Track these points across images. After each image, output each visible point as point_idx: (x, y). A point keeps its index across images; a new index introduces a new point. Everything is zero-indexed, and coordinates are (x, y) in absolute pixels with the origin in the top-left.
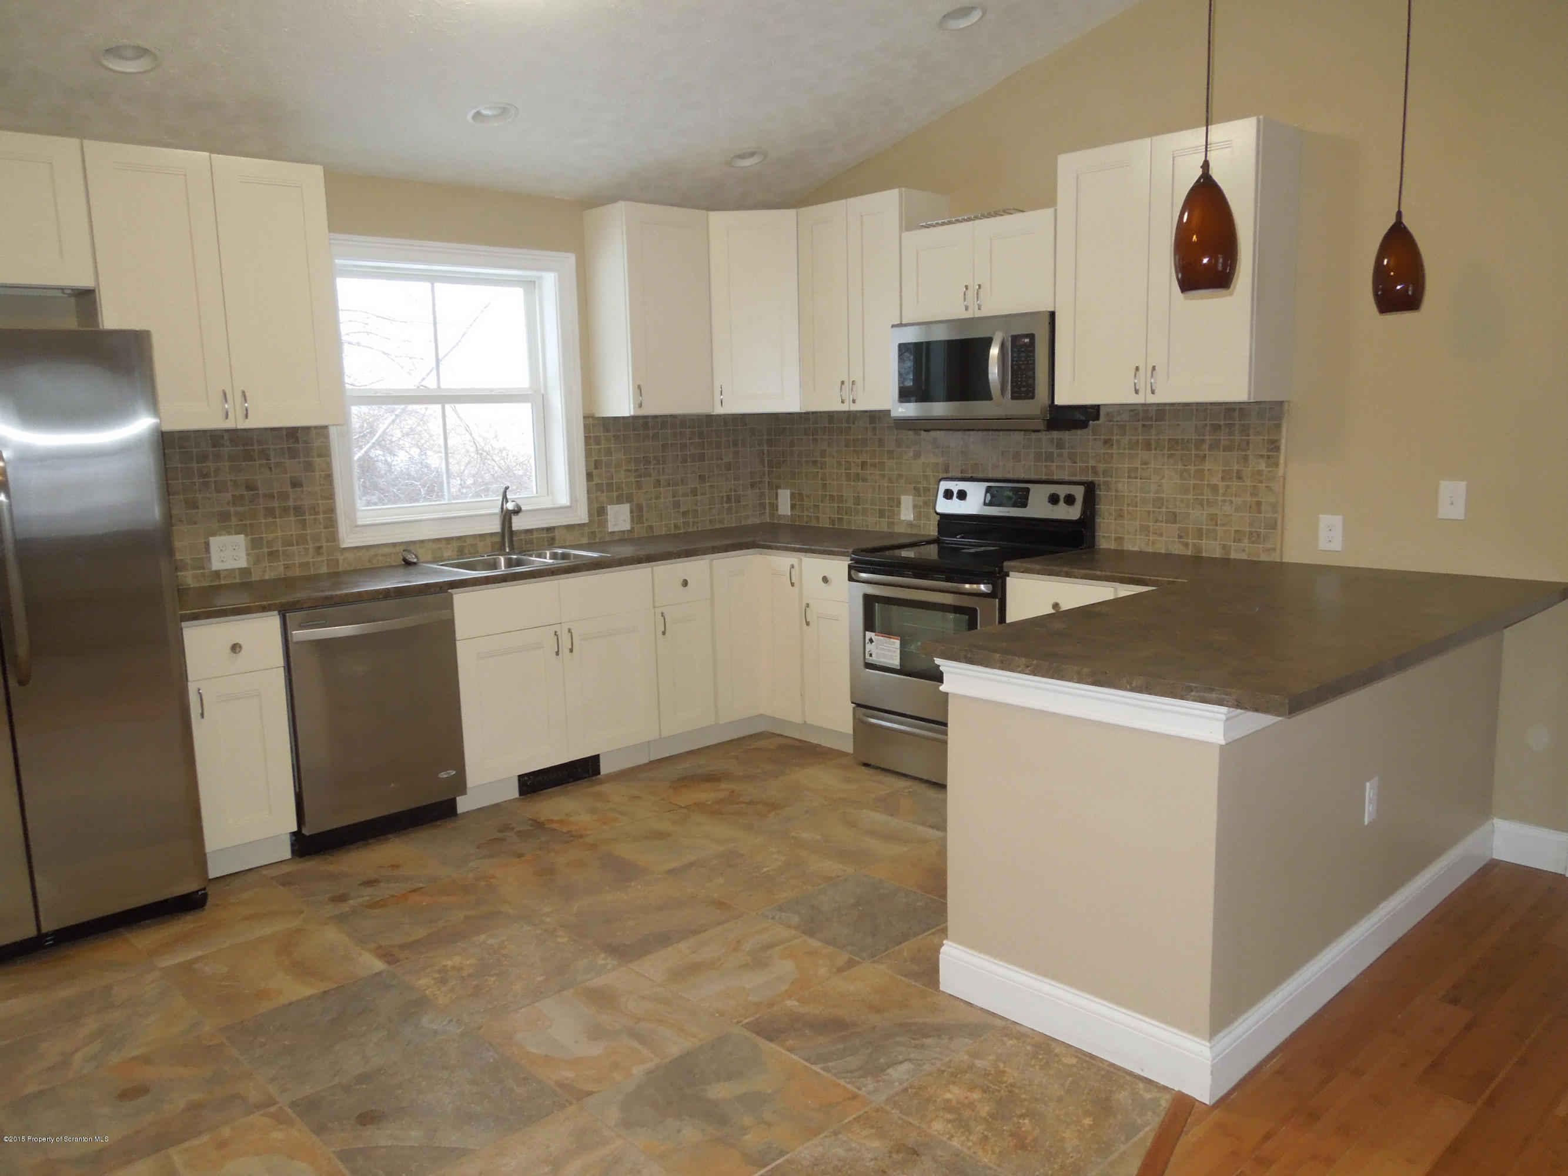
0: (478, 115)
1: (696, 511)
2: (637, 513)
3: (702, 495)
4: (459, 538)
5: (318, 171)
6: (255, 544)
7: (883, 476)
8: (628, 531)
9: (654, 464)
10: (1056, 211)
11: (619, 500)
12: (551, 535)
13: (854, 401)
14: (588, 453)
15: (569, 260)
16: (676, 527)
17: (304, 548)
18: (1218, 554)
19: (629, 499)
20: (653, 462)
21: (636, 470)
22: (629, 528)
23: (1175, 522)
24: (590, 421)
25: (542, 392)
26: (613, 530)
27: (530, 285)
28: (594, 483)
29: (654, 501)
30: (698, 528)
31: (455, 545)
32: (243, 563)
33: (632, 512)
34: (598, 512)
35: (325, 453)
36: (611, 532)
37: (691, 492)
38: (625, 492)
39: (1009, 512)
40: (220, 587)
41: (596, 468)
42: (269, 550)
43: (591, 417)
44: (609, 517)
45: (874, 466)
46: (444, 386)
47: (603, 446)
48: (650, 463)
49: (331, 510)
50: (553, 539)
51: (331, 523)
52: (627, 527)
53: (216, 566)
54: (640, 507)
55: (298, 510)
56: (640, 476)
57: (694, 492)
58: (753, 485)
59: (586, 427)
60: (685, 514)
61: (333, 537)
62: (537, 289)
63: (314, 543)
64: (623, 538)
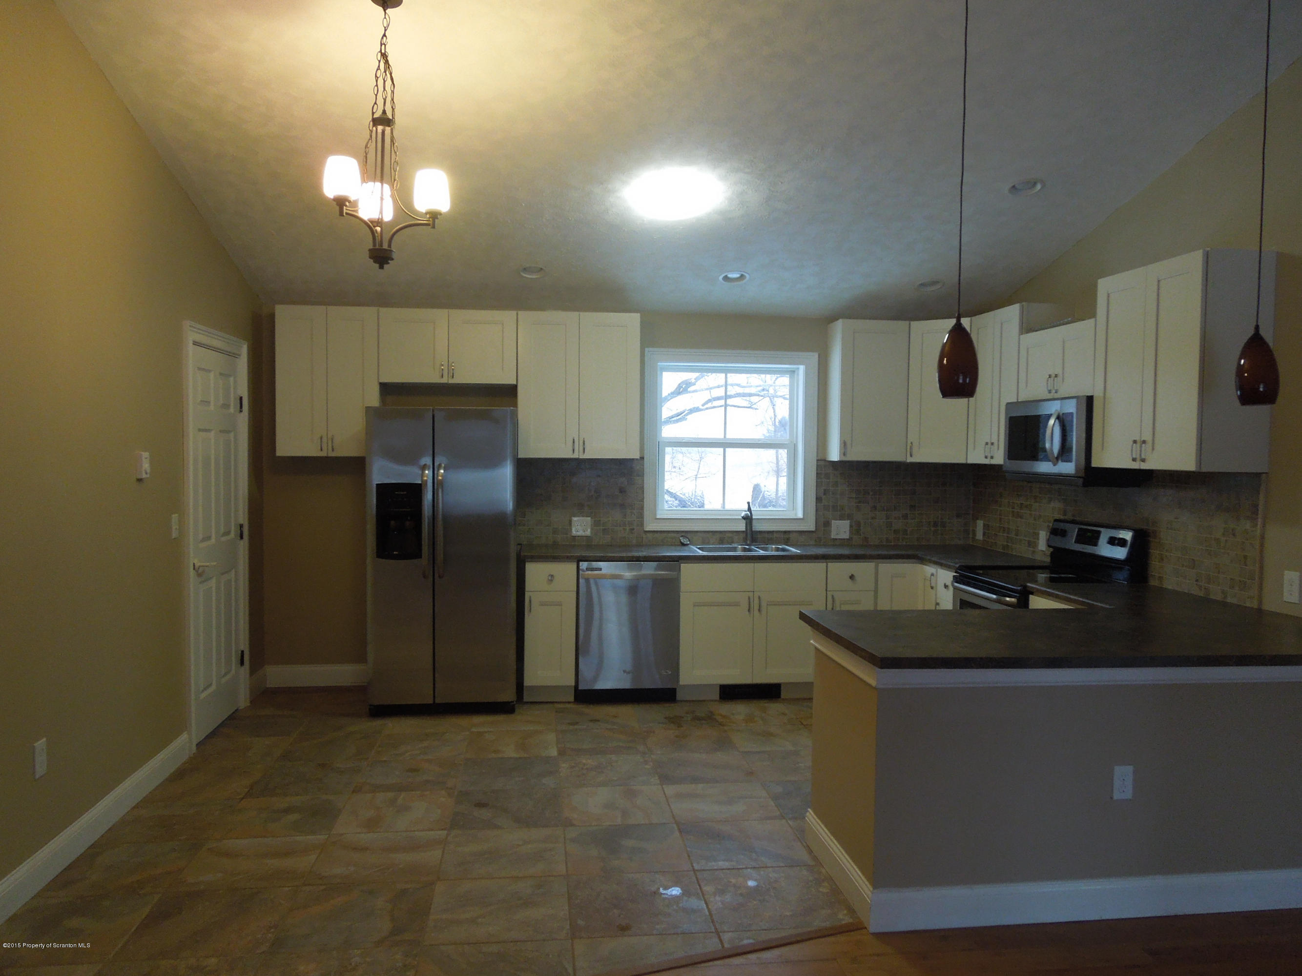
0: (726, 278)
1: (906, 531)
2: (856, 528)
3: (912, 519)
4: (721, 532)
5: (636, 317)
6: (596, 523)
7: (1031, 515)
8: (847, 539)
9: (872, 495)
10: (1096, 320)
11: (842, 518)
12: (787, 536)
13: (992, 457)
14: (818, 485)
15: (814, 357)
16: (887, 539)
17: (624, 529)
18: (1219, 597)
19: (849, 517)
20: (871, 493)
21: (856, 498)
22: (848, 538)
23: (1193, 568)
24: (822, 463)
25: (795, 442)
26: (834, 538)
27: (792, 373)
28: (822, 504)
29: (870, 520)
30: (906, 543)
31: (718, 536)
32: (588, 533)
33: (851, 526)
34: (823, 524)
35: (641, 474)
36: (833, 539)
37: (903, 516)
38: (847, 513)
39: (1083, 548)
40: (574, 545)
41: (825, 494)
42: (604, 528)
43: (823, 460)
44: (832, 528)
45: (1026, 506)
46: (728, 436)
47: (831, 480)
48: (869, 493)
49: (642, 508)
50: (788, 539)
51: (641, 516)
52: (846, 536)
53: (574, 533)
54: (858, 524)
55: (622, 506)
56: (860, 502)
57: (905, 517)
58: (958, 516)
59: (818, 467)
60: (896, 532)
61: (642, 524)
62: (796, 376)
63: (629, 526)
64: (842, 543)
